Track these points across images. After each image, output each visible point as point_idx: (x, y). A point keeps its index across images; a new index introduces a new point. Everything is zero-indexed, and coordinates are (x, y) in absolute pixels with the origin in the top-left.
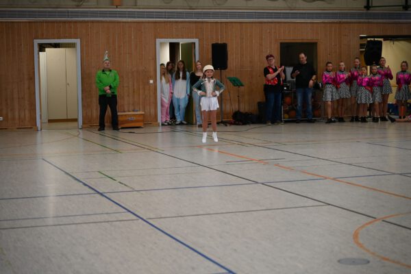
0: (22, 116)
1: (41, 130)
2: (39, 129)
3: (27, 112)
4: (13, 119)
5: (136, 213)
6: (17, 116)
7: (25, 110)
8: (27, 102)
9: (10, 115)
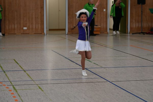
0: (37, 27)
1: (46, 34)
2: (45, 34)
3: (39, 25)
4: (32, 29)
5: (106, 78)
6: (34, 27)
7: (38, 24)
8: (39, 20)
9: (30, 27)
